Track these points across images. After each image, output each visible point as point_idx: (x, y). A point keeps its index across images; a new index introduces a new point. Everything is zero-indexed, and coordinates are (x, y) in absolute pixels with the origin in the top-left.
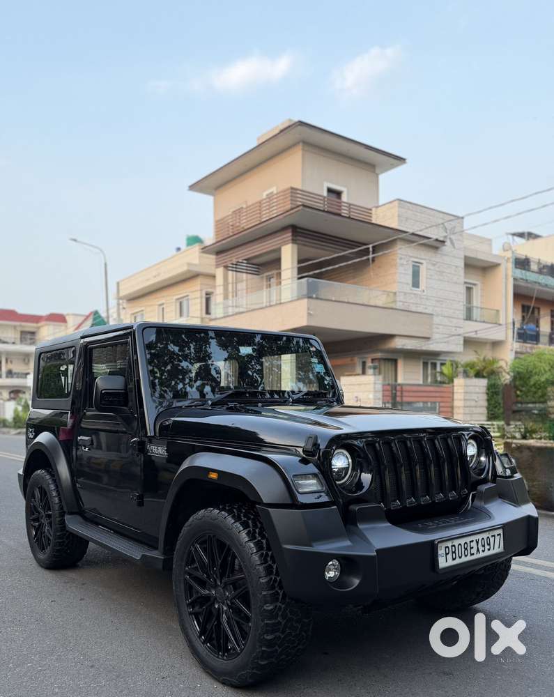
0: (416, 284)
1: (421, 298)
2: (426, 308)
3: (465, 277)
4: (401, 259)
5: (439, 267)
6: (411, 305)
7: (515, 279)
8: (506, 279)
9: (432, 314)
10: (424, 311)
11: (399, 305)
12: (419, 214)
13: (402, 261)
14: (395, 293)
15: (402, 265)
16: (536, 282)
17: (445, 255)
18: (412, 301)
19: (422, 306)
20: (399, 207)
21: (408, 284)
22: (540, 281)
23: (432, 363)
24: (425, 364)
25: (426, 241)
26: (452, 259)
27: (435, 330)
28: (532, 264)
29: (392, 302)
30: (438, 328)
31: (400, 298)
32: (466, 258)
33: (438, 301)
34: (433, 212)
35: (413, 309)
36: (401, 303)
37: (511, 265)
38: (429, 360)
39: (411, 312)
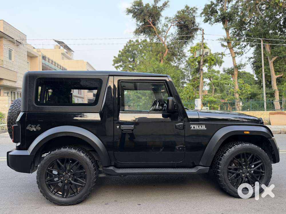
0: (10, 58)
1: (13, 65)
2: (14, 69)
3: (28, 60)
4: (5, 46)
5: (18, 53)
6: (9, 67)
7: (42, 63)
8: (40, 63)
9: (17, 72)
10: (14, 70)
11: (4, 66)
12: (11, 29)
13: (5, 47)
14: (2, 61)
15: (5, 49)
16: (48, 66)
17: (21, 49)
18: (10, 65)
19: (13, 68)
20: (4, 24)
21: (7, 58)
22: (49, 65)
24: (11, 92)
26: (23, 51)
27: (18, 79)
28: (46, 58)
29: (1, 64)
30: (19, 78)
31: (5, 63)
32: (28, 52)
33: (19, 67)
34: (16, 30)
35: (10, 69)
36: (5, 65)
37: (41, 58)
38: (13, 91)
39: (9, 70)
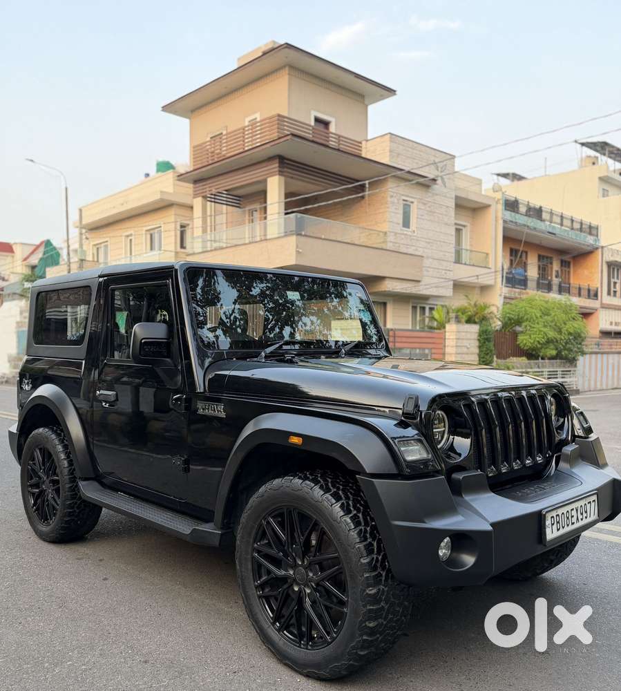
0: (406, 224)
1: (411, 240)
2: (416, 250)
3: (456, 219)
4: (392, 196)
5: (429, 207)
6: (401, 246)
7: (505, 222)
8: (496, 221)
9: (422, 257)
10: (413, 253)
11: (389, 246)
12: (410, 149)
13: (392, 199)
14: (386, 233)
15: (393, 203)
16: (525, 225)
17: (437, 195)
18: (402, 242)
19: (413, 248)
20: (391, 141)
21: (398, 224)
22: (529, 224)
23: (420, 307)
24: (414, 308)
25: (421, 180)
26: (444, 198)
27: (425, 273)
28: (520, 206)
29: (383, 242)
30: (428, 271)
31: (391, 238)
32: (457, 198)
33: (429, 243)
34: (423, 148)
35: (403, 250)
36: (391, 244)
37: (501, 207)
38: (418, 303)
39: (401, 253)
